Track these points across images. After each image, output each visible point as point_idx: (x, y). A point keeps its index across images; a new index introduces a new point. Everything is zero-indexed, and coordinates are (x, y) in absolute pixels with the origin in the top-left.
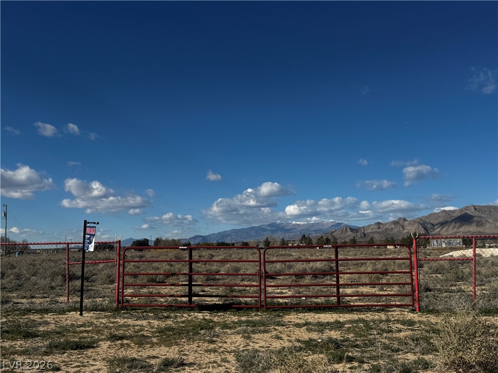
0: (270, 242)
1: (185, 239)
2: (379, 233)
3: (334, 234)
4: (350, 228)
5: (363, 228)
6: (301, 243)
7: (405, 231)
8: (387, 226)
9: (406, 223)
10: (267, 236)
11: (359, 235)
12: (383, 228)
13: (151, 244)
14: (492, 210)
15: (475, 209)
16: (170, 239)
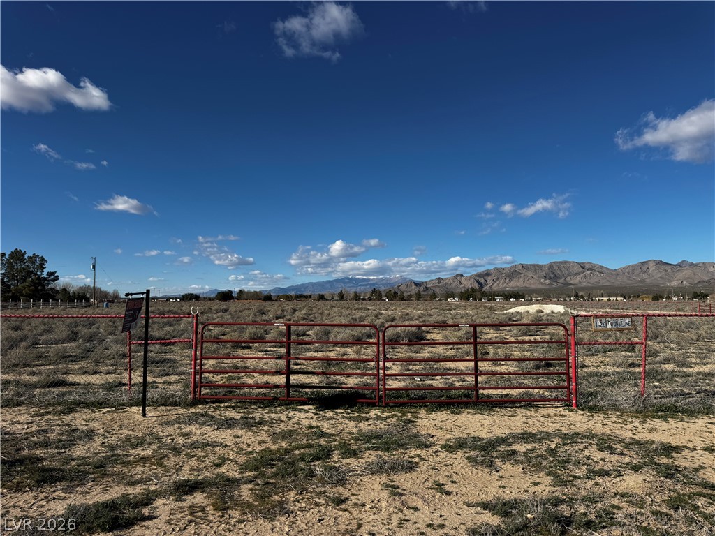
0: (343, 295)
1: (266, 291)
2: (439, 287)
3: (400, 288)
4: (414, 283)
5: (426, 282)
6: (372, 295)
7: (462, 286)
8: (446, 281)
9: (463, 278)
10: (340, 289)
11: (422, 289)
12: (443, 283)
13: (235, 295)
14: (538, 268)
15: (523, 267)
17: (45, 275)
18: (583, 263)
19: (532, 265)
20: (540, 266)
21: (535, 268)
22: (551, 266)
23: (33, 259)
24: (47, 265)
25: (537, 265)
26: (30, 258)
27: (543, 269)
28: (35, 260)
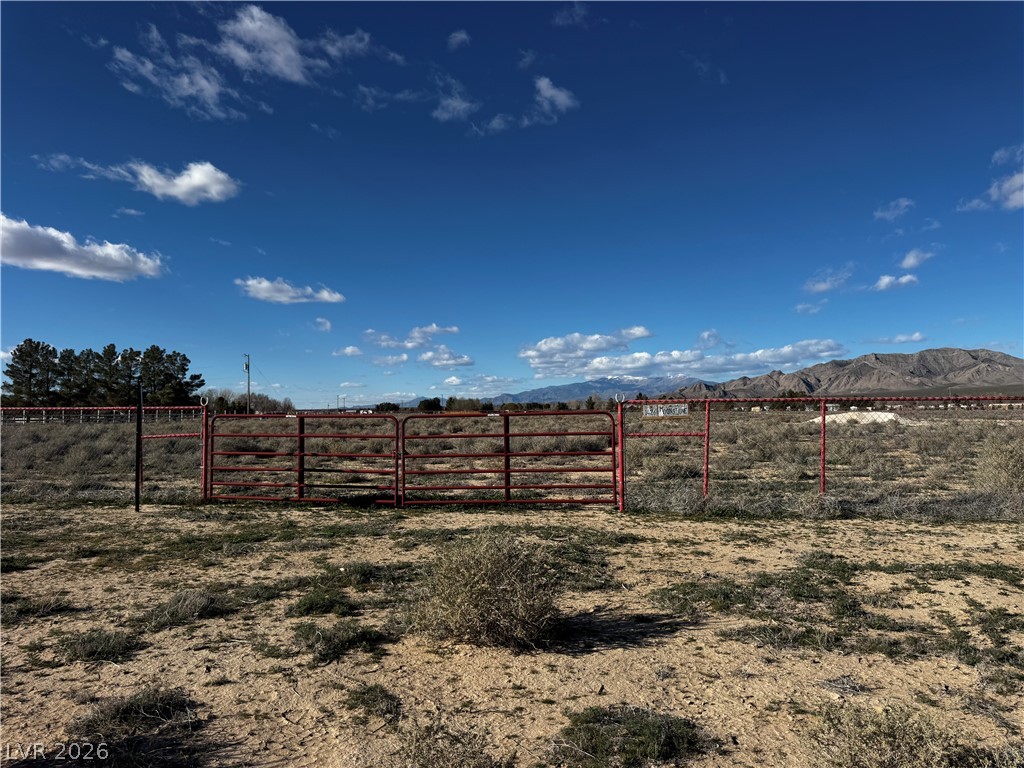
2: (744, 390)
3: (684, 392)
4: (706, 385)
5: (724, 384)
7: (781, 388)
8: (755, 382)
9: (782, 377)
11: (717, 393)
12: (749, 385)
13: (443, 404)
14: (901, 360)
15: (877, 358)
16: (467, 398)
17: (187, 379)
18: (974, 351)
19: (892, 355)
20: (905, 357)
21: (896, 360)
22: (922, 356)
23: (172, 358)
24: (190, 366)
25: (899, 355)
26: (169, 356)
27: (910, 361)
28: (176, 360)
